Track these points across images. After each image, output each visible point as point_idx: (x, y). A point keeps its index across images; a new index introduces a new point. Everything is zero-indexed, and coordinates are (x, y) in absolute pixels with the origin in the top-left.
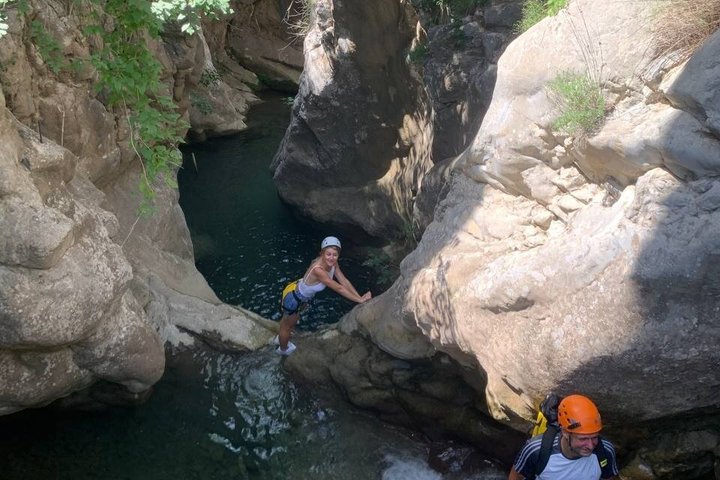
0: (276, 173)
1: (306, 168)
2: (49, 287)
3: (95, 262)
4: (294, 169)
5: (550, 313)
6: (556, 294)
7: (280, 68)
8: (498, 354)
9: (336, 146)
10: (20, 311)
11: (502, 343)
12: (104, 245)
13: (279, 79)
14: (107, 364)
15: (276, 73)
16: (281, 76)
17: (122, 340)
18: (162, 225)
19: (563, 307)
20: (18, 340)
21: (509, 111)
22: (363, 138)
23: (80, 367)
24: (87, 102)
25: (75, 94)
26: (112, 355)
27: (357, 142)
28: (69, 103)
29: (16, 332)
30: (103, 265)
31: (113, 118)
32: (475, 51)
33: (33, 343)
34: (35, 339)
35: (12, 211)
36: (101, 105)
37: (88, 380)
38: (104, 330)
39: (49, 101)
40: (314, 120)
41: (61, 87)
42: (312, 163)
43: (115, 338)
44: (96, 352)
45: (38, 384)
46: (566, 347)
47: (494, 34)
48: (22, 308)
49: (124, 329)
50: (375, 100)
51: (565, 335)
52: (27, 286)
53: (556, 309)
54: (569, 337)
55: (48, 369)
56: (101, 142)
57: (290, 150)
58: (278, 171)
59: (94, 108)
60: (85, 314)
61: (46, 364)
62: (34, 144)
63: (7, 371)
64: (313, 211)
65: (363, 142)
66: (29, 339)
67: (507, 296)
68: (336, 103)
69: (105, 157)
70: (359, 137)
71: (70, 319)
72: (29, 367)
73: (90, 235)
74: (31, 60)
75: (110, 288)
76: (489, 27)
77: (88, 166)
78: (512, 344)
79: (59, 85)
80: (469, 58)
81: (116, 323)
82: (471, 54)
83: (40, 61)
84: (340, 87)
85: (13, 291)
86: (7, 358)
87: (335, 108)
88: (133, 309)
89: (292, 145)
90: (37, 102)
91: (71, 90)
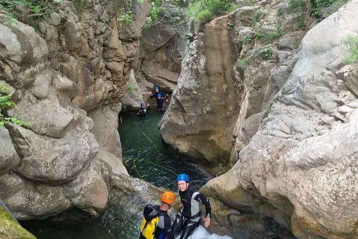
0: (162, 128)
1: (177, 125)
2: (58, 148)
3: (81, 139)
4: (171, 125)
5: (337, 167)
6: (341, 155)
7: (165, 82)
8: (303, 193)
9: (193, 114)
10: (42, 158)
11: (306, 186)
12: (86, 133)
13: (164, 87)
14: (79, 197)
15: (162, 84)
16: (165, 85)
17: (89, 185)
18: (109, 138)
19: (345, 163)
20: (38, 174)
21: (309, 63)
22: (208, 110)
23: (65, 198)
24: (83, 69)
25: (78, 62)
26: (83, 192)
27: (205, 112)
28: (74, 67)
29: (38, 170)
30: (85, 142)
31: (93, 78)
32: (274, 60)
33: (45, 177)
34: (47, 175)
35: (45, 106)
36: (89, 71)
37: (68, 206)
38: (81, 178)
39: (65, 65)
40: (184, 100)
41: (72, 58)
42: (181, 123)
43: (85, 183)
44: (75, 189)
45: (44, 203)
46: (348, 185)
47: (284, 52)
48: (43, 157)
49: (91, 179)
50: (216, 91)
51: (347, 178)
52: (47, 146)
53: (341, 164)
54: (350, 179)
55: (50, 196)
56: (87, 89)
57: (169, 116)
58: (163, 126)
59: (86, 71)
60: (74, 165)
61: (49, 193)
62: (59, 77)
63: (29, 195)
64: (179, 148)
65: (208, 112)
66: (44, 174)
67: (310, 158)
68: (195, 92)
69: (88, 97)
70: (205, 110)
71: (66, 166)
72: (41, 193)
73: (80, 126)
74: (60, 42)
75: (87, 153)
76: (281, 48)
77: (79, 100)
78: (313, 186)
79: (71, 57)
80: (270, 64)
81: (87, 175)
82: (271, 62)
83: (64, 43)
84: (198, 84)
85: (39, 148)
86: (30, 187)
87: (195, 94)
88: (96, 170)
89: (171, 113)
90: (59, 64)
91: (76, 60)
